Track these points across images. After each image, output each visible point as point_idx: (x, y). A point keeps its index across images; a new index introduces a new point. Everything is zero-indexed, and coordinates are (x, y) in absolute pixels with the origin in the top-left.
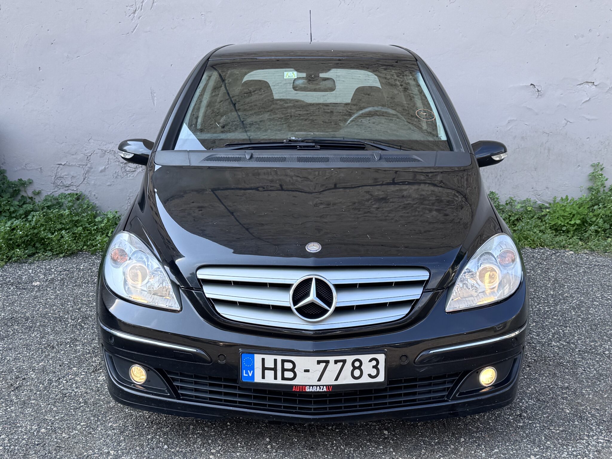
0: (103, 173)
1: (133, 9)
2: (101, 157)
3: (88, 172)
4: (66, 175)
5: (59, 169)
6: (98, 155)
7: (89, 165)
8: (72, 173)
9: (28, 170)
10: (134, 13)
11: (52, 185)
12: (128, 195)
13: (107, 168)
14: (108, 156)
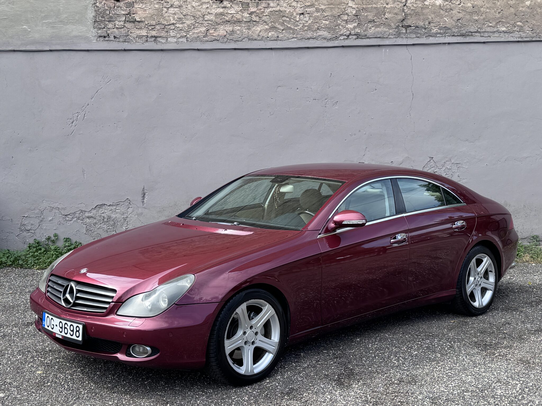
0: (52, 221)
1: (71, 121)
2: (50, 211)
3: (41, 221)
4: (28, 223)
5: (23, 220)
6: (48, 210)
7: (42, 217)
8: (31, 222)
9: (4, 220)
10: (72, 123)
11: (19, 229)
12: (67, 235)
13: (54, 218)
14: (54, 211)
